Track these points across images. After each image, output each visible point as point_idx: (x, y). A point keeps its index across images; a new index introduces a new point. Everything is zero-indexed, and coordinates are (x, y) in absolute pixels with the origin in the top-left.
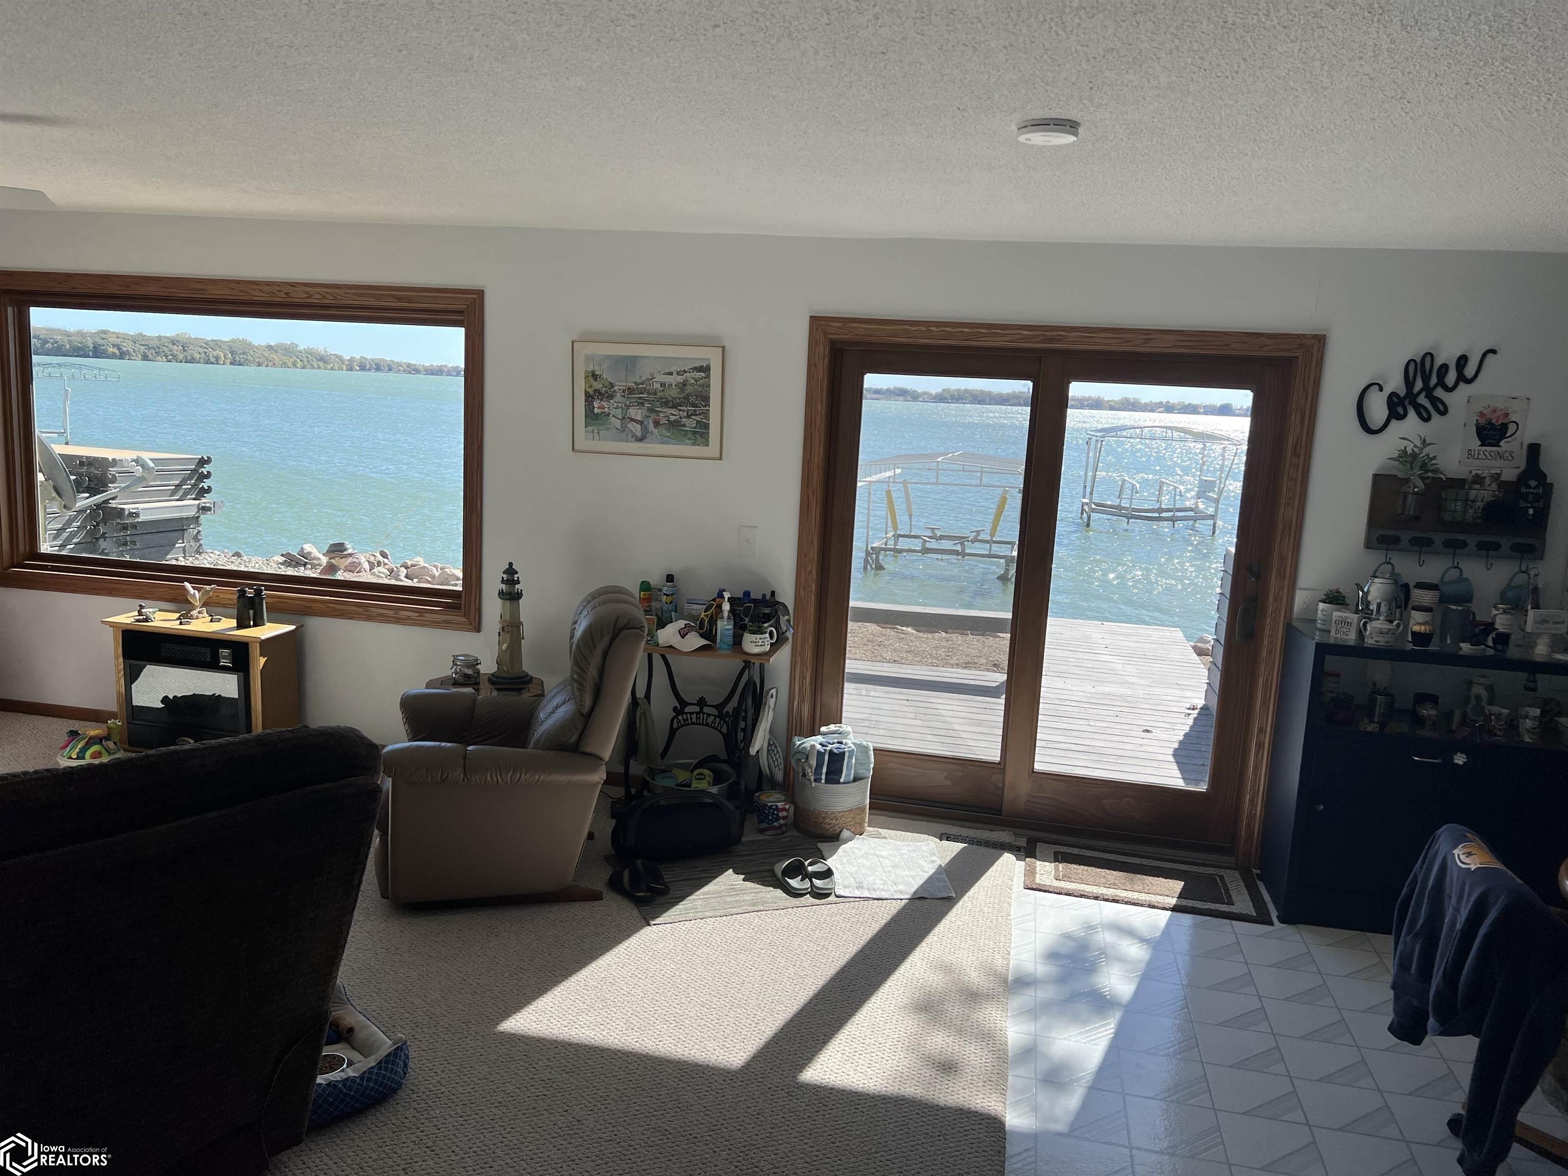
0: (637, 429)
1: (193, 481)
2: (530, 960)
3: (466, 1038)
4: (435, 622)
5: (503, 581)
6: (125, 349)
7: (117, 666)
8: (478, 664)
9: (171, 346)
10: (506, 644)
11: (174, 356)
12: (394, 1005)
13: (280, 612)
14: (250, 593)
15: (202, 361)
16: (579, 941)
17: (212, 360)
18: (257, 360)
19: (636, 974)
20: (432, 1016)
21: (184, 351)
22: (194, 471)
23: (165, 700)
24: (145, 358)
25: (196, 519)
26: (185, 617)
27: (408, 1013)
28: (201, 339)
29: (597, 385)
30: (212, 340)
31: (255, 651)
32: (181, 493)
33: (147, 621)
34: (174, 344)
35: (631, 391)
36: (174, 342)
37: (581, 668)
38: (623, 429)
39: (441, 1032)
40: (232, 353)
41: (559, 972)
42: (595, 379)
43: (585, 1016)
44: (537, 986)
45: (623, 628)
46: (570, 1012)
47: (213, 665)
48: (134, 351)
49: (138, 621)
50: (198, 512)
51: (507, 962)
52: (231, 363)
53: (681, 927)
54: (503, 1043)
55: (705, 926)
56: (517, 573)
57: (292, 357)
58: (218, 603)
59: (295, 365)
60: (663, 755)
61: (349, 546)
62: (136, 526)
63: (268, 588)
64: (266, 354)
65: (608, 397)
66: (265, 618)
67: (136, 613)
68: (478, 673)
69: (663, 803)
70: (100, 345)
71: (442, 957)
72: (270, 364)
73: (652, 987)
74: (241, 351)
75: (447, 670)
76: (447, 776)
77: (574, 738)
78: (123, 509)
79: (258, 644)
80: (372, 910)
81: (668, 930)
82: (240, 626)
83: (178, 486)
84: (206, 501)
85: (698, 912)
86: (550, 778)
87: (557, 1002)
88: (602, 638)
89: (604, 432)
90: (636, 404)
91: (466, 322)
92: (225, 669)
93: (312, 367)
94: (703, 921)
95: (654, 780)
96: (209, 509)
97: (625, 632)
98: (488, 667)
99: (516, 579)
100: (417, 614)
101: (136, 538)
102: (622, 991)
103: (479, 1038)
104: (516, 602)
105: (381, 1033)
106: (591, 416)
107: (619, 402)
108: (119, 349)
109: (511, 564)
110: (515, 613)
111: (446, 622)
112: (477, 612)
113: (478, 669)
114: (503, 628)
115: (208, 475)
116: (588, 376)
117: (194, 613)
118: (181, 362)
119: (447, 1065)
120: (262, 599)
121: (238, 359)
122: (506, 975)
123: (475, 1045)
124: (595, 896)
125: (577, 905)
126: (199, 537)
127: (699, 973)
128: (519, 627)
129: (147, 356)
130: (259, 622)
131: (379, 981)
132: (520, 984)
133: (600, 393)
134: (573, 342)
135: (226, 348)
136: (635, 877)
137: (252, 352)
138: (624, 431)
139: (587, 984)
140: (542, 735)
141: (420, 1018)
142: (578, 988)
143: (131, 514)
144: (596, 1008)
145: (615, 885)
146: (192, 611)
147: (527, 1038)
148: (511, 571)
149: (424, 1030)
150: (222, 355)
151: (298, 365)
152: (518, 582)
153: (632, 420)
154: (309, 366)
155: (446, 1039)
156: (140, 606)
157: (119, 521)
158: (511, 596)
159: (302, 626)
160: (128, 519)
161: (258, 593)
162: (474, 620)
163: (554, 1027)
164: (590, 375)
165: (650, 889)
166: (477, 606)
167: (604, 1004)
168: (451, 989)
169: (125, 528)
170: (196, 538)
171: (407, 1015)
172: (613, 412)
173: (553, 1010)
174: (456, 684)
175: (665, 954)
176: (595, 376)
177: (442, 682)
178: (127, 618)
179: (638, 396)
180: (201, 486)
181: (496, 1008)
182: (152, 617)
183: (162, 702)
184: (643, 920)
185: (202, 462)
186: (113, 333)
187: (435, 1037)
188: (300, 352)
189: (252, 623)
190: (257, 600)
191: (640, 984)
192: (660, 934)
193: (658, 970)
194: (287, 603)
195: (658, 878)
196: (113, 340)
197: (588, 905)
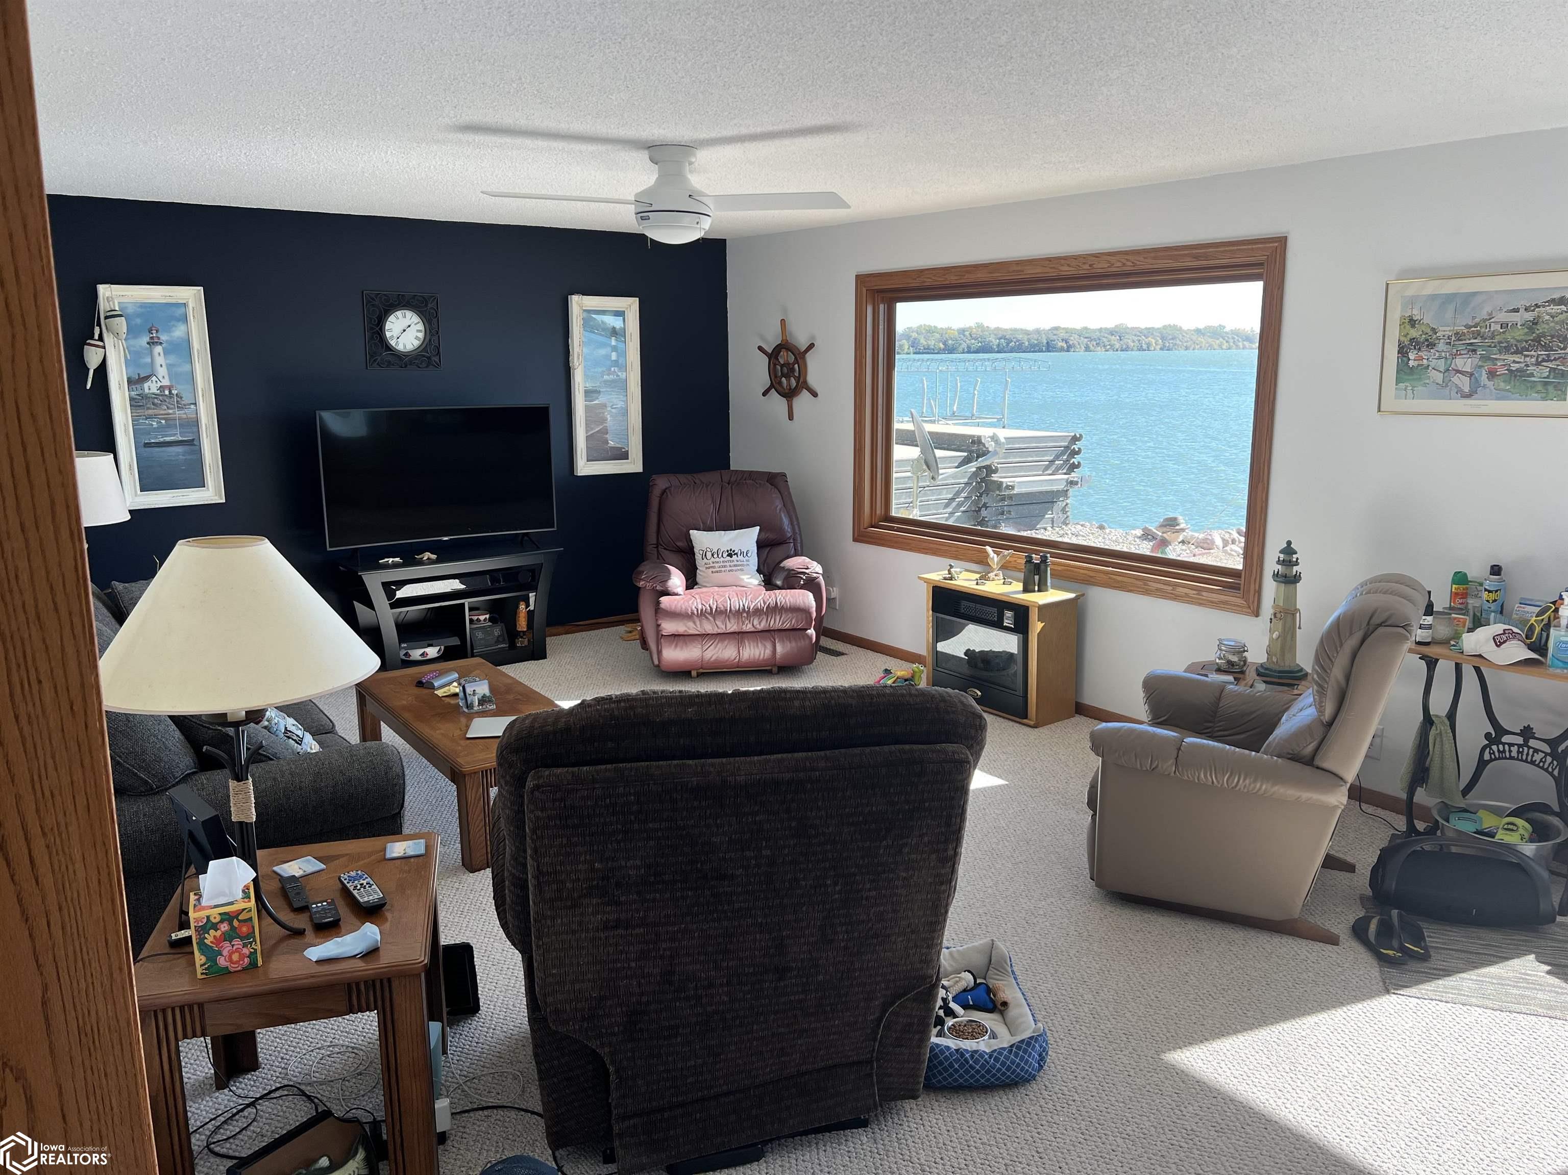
0: (1464, 383)
1: (1065, 457)
2: (1224, 989)
3: (1122, 1051)
4: (1212, 602)
5: (1279, 562)
6: (1071, 343)
7: (928, 617)
8: (1245, 651)
9: (1110, 337)
10: (1277, 633)
11: (1111, 346)
12: (1064, 992)
13: (1065, 579)
14: (1036, 559)
15: (1135, 348)
16: (1290, 984)
17: (1145, 346)
18: (1185, 344)
19: (1347, 1045)
20: (1096, 1016)
21: (1121, 340)
22: (1067, 447)
23: (968, 652)
24: (1087, 349)
25: (1065, 493)
26: (984, 578)
27: (1074, 1005)
28: (1136, 328)
29: (1414, 333)
30: (1146, 328)
31: (1034, 615)
32: (1053, 467)
33: (951, 580)
34: (1112, 335)
35: (1459, 336)
36: (1112, 332)
37: (1322, 667)
38: (1445, 384)
39: (1099, 1036)
40: (1163, 338)
41: (1252, 1013)
42: (1413, 326)
43: (1263, 1073)
44: (1221, 1020)
45: (1380, 625)
46: (1248, 1063)
47: (998, 624)
48: (1079, 344)
49: (945, 579)
50: (1066, 486)
51: (1197, 983)
52: (1161, 349)
53: (1430, 1006)
54: (1158, 1071)
55: (1466, 1015)
56: (1296, 553)
57: (1218, 339)
58: (1015, 568)
59: (1220, 346)
60: (1466, 792)
61: (1182, 521)
62: (1011, 497)
63: (1054, 555)
64: (1194, 338)
65: (1428, 346)
66: (1049, 584)
67: (947, 572)
68: (1245, 661)
69: (1454, 850)
70: (1052, 341)
71: (1132, 958)
72: (1197, 347)
73: (1363, 1068)
74: (1170, 337)
75: (1211, 655)
76: (1157, 767)
77: (1310, 748)
78: (1001, 483)
79: (1037, 609)
80: (1081, 889)
81: (1411, 1005)
82: (1026, 590)
83: (1052, 462)
84: (1074, 476)
85: (1461, 995)
86: (1276, 788)
87: (1236, 1046)
88: (1351, 634)
89: (1420, 388)
90: (1465, 352)
91: (1265, 275)
92: (1007, 629)
93: (1238, 347)
94: (1465, 1008)
95: (1448, 822)
96: (1076, 483)
97: (1381, 630)
98: (1257, 655)
99: (1294, 560)
100: (1195, 592)
101: (1011, 509)
102: (1321, 1060)
103: (1135, 1056)
104: (1293, 586)
105: (1031, 1018)
106: (1405, 371)
107: (1443, 351)
108: (1066, 342)
109: (1289, 543)
110: (1291, 598)
111: (1225, 603)
112: (1257, 594)
113: (1245, 657)
114: (1275, 614)
115: (1078, 452)
116: (1403, 323)
117: (991, 575)
118: (1117, 350)
119: (1090, 1073)
120: (1046, 566)
121: (1167, 345)
122: (1191, 997)
123: (1128, 1062)
124: (1333, 940)
125: (1304, 942)
126: (1067, 510)
127: (1434, 1071)
128: (1294, 615)
129: (1089, 347)
130: (1043, 587)
131: (1059, 963)
132: (1202, 1012)
133: (1418, 343)
134: (1387, 284)
135: (1158, 334)
136: (1386, 930)
137: (1181, 337)
138: (1447, 386)
139: (1281, 1037)
140: (1275, 738)
141: (1084, 1014)
142: (1268, 1039)
143: (1008, 487)
144: (1280, 1069)
145: (1359, 931)
146: (989, 573)
147: (1187, 1075)
148: (1289, 550)
149: (1083, 1028)
150: (1153, 341)
151: (1224, 347)
152: (1297, 564)
153: (1458, 371)
154: (1234, 346)
155: (1100, 1045)
156: (950, 565)
157: (998, 492)
158: (1289, 579)
159: (1083, 595)
160: (1005, 492)
161: (1044, 560)
162: (1253, 602)
163: (1222, 1073)
164: (1407, 321)
165: (1402, 949)
166: (1257, 588)
167: (1293, 1068)
168: (1126, 993)
169: (1003, 499)
170: (1064, 511)
171: (1071, 1006)
172: (1433, 363)
173: (1228, 1054)
174: (1219, 670)
175: (1396, 1034)
176: (1412, 322)
177: (1204, 668)
178: (937, 577)
179: (1468, 342)
180: (1071, 462)
181: (1165, 1030)
182: (956, 576)
183: (966, 654)
184: (1381, 984)
185: (1075, 439)
186: (1064, 329)
187: (1091, 1040)
188: (1226, 333)
189: (1036, 588)
190: (1042, 567)
191: (1347, 1060)
192: (1399, 1007)
193: (1378, 1050)
194: (1073, 571)
195: (1418, 939)
196: (1063, 335)
197: (1318, 946)
